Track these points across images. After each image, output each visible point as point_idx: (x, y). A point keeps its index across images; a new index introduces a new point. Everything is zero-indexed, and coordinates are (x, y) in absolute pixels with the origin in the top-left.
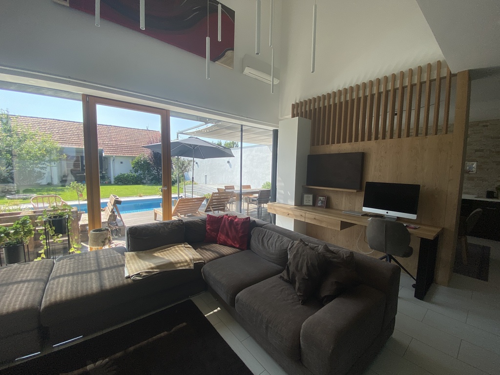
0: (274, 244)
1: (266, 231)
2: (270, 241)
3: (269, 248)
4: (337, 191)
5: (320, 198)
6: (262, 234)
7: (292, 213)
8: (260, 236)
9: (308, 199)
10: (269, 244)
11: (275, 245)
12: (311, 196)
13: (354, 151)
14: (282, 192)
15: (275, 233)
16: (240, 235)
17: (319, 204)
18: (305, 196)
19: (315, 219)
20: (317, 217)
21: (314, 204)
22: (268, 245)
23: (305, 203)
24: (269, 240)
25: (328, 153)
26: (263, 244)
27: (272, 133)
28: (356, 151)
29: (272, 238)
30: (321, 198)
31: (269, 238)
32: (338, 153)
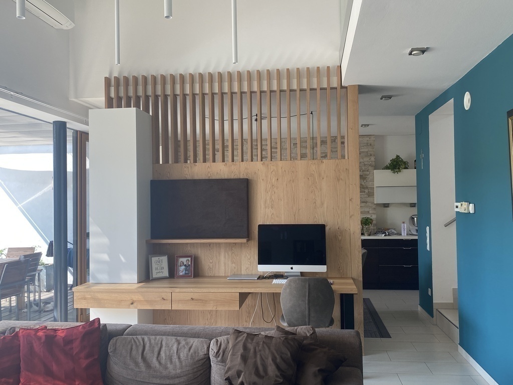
0: (175, 357)
1: (143, 340)
2: (163, 354)
3: (166, 368)
4: (210, 244)
5: (181, 260)
6: (137, 346)
7: (141, 298)
8: (134, 353)
9: (160, 265)
10: (163, 361)
11: (179, 358)
12: (164, 259)
13: (232, 177)
14: (105, 257)
15: (164, 337)
16: (84, 363)
17: (182, 270)
18: (154, 259)
19: (192, 299)
20: (195, 296)
21: (172, 274)
22: (160, 363)
23: (155, 275)
24: (159, 353)
25: (189, 177)
26: (148, 366)
27: (51, 128)
28: (236, 177)
29: (163, 348)
30: (184, 260)
31: (156, 350)
32: (207, 178)
